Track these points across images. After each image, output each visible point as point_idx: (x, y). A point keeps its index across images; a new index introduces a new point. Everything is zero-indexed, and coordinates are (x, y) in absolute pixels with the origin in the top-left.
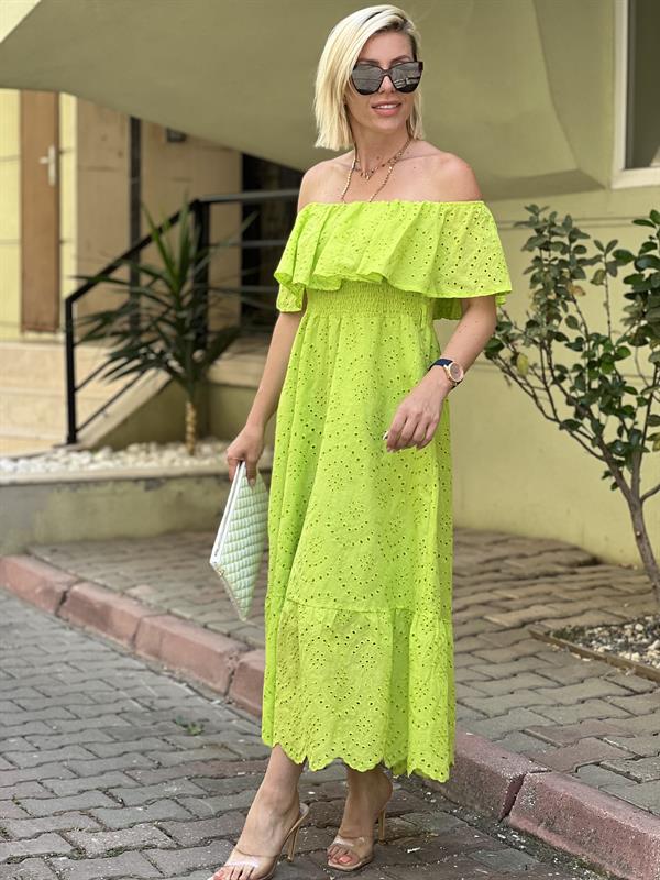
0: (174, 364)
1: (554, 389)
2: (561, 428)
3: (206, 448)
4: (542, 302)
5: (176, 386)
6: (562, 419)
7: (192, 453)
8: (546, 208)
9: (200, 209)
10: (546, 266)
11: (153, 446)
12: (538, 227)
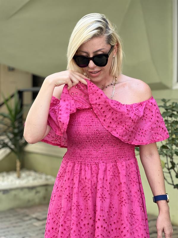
0: (13, 147)
1: (172, 171)
2: (175, 188)
3: (23, 175)
4: (170, 139)
5: (13, 154)
6: (175, 183)
7: (19, 177)
8: (169, 100)
9: (20, 93)
10: (170, 123)
11: (5, 174)
12: (166, 108)
